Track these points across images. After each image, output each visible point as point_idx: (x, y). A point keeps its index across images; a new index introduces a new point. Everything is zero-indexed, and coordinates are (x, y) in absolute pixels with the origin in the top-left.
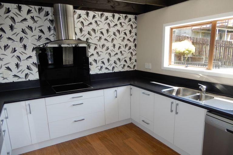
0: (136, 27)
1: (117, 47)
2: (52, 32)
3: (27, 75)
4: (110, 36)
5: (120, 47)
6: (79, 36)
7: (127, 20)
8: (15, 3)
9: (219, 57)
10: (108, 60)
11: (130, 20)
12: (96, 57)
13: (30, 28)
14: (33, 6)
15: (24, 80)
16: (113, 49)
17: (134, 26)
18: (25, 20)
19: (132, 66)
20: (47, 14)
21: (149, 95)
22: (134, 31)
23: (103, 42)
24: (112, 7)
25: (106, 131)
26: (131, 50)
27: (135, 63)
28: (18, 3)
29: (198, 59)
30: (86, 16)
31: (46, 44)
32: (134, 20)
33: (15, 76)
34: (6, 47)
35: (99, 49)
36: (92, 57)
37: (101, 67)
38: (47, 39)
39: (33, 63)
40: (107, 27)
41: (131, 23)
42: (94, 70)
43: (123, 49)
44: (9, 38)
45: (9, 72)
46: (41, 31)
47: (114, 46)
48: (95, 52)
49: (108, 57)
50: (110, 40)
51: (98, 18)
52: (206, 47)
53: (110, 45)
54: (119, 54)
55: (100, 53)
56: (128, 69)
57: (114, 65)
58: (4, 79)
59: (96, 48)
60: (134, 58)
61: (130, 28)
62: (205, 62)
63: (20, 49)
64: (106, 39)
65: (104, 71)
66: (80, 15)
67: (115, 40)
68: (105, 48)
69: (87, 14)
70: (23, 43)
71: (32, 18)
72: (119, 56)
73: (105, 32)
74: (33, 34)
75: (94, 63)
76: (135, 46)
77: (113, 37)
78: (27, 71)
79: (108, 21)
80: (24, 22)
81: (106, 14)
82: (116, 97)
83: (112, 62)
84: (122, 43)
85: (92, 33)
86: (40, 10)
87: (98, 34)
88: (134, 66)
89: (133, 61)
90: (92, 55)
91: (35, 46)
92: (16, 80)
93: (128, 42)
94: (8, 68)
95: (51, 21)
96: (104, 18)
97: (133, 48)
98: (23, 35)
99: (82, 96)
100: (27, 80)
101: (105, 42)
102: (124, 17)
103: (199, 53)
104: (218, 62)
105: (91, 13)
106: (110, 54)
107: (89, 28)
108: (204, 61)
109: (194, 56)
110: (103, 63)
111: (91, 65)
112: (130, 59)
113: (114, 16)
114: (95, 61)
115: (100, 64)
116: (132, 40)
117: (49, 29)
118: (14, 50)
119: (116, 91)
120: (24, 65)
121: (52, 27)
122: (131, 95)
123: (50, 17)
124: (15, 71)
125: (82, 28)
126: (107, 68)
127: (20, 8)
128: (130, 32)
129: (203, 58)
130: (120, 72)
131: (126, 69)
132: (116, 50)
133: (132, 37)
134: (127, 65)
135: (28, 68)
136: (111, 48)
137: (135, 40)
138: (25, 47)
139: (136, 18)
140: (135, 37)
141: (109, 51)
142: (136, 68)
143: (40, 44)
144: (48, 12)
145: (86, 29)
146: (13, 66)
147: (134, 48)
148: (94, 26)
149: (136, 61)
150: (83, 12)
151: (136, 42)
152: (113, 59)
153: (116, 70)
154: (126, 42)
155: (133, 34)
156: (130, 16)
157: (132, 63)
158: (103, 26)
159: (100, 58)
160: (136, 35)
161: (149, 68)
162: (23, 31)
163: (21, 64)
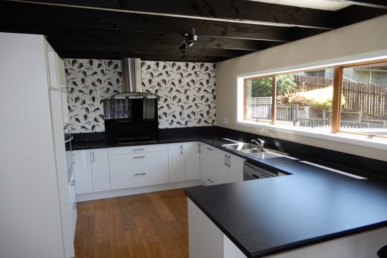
0: (215, 76)
1: (191, 98)
2: (120, 84)
3: (93, 127)
4: (182, 87)
5: (194, 99)
6: (148, 87)
7: (204, 68)
8: (87, 58)
9: (384, 112)
10: (181, 113)
11: (207, 69)
12: (166, 109)
13: (100, 81)
14: (103, 60)
15: (90, 131)
16: (187, 101)
17: (212, 75)
18: (96, 73)
19: (210, 121)
20: (116, 66)
21: (212, 150)
22: (212, 81)
23: (174, 93)
24: (182, 57)
25: (170, 191)
26: (209, 103)
27: (214, 118)
28: (90, 59)
29: (352, 115)
30: (155, 67)
31: (113, 96)
32: (213, 68)
33: (83, 127)
34: (77, 99)
35: (170, 102)
36: (161, 109)
37: (172, 121)
38: (115, 91)
39: (100, 115)
40: (179, 77)
41: (208, 71)
42: (163, 124)
43: (198, 101)
44: (80, 91)
45: (78, 123)
46: (110, 83)
47: (188, 97)
48: (165, 105)
49: (180, 109)
50: (183, 91)
51: (169, 68)
52: (363, 97)
53: (182, 96)
54: (194, 107)
55: (170, 106)
56: (206, 125)
57: (187, 119)
58: (73, 129)
59: (166, 100)
60: (212, 111)
61: (207, 77)
62: (362, 121)
63: (89, 101)
64: (177, 91)
65: (175, 125)
66: (149, 65)
67: (189, 91)
68: (177, 100)
69: (157, 65)
70: (92, 96)
71: (102, 71)
72: (194, 109)
73: (176, 82)
74: (102, 86)
75: (163, 116)
76: (214, 97)
77: (187, 87)
78: (94, 123)
79: (180, 71)
80: (94, 75)
81: (178, 64)
82: (182, 153)
83: (185, 115)
84: (197, 94)
85: (162, 84)
86: (110, 63)
87: (169, 85)
88: (213, 121)
89: (211, 115)
90: (162, 107)
91: (103, 98)
92: (83, 131)
93: (205, 94)
94: (77, 120)
95: (120, 74)
96: (176, 67)
97: (211, 99)
98: (92, 88)
99: (144, 149)
100: (94, 131)
101: (177, 94)
102: (200, 66)
103: (354, 106)
104: (382, 121)
105: (162, 64)
106: (182, 106)
107: (159, 79)
108: (360, 120)
109: (346, 110)
110: (174, 116)
111: (160, 118)
112: (208, 112)
113: (187, 65)
114: (165, 114)
115: (170, 118)
116: (210, 90)
117: (118, 81)
118: (84, 102)
119: (182, 146)
120: (91, 117)
121: (120, 79)
122: (200, 152)
123: (119, 69)
124: (83, 122)
125: (152, 79)
126: (178, 123)
127: (91, 63)
128: (208, 81)
129: (359, 114)
130: (195, 128)
131: (202, 124)
132: (190, 102)
133: (210, 87)
134: (203, 119)
135: (96, 120)
136: (184, 99)
137: (213, 90)
138: (94, 99)
139: (214, 66)
140: (213, 87)
141: (181, 103)
142: (215, 124)
143: (108, 96)
144: (117, 65)
145: (156, 80)
146: (81, 118)
147: (213, 100)
148: (165, 76)
149: (215, 115)
150: (152, 63)
151: (215, 93)
152: (186, 112)
153: (190, 125)
154: (202, 93)
155: (211, 84)
156: (206, 64)
157: (210, 118)
158: (175, 76)
159: (170, 111)
160: (215, 85)
161: (225, 123)
162: (93, 84)
163: (89, 115)
